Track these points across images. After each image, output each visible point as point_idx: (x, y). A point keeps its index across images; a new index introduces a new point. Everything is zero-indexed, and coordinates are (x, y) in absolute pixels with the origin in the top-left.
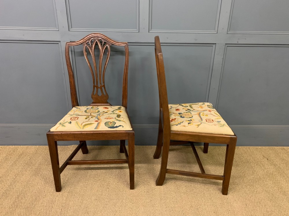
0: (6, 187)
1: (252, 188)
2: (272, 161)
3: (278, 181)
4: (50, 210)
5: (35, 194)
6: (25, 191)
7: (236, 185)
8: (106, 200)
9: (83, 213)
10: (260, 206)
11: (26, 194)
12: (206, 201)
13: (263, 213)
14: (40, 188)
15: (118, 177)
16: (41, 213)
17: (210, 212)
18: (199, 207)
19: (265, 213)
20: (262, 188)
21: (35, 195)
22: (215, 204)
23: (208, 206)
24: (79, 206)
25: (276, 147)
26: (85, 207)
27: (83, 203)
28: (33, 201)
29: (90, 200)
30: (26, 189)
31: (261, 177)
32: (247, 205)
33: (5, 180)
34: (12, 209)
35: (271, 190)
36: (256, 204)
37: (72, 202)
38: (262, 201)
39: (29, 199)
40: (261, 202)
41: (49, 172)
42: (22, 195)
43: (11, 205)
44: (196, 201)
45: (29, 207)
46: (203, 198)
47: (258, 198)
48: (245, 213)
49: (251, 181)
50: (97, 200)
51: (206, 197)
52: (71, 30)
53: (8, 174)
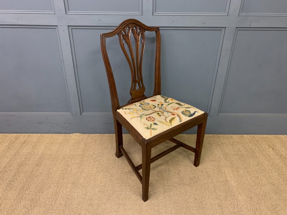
0: (10, 178)
1: (257, 180)
2: (278, 151)
3: (283, 172)
4: (55, 202)
5: (39, 185)
6: (29, 182)
7: (241, 177)
8: (110, 192)
9: (88, 206)
10: (265, 199)
11: (31, 185)
12: (210, 194)
13: (268, 206)
14: (43, 179)
15: (121, 167)
16: (46, 205)
17: (215, 205)
18: (203, 200)
19: (270, 207)
20: (267, 180)
21: (39, 186)
22: (219, 197)
23: (213, 199)
24: (84, 198)
25: (281, 136)
26: (89, 199)
27: (87, 195)
28: (38, 193)
29: (94, 191)
30: (30, 180)
31: (266, 168)
32: (251, 198)
33: (9, 170)
34: (17, 201)
35: (277, 182)
36: (260, 197)
37: (76, 194)
38: (267, 194)
39: (34, 190)
40: (266, 195)
41: (51, 162)
42: (26, 187)
43: (16, 197)
44: (200, 193)
45: (33, 198)
46: (207, 191)
47: (263, 190)
48: (249, 206)
49: (255, 172)
50: (100, 191)
51: (210, 189)
52: (68, 13)
53: (12, 164)
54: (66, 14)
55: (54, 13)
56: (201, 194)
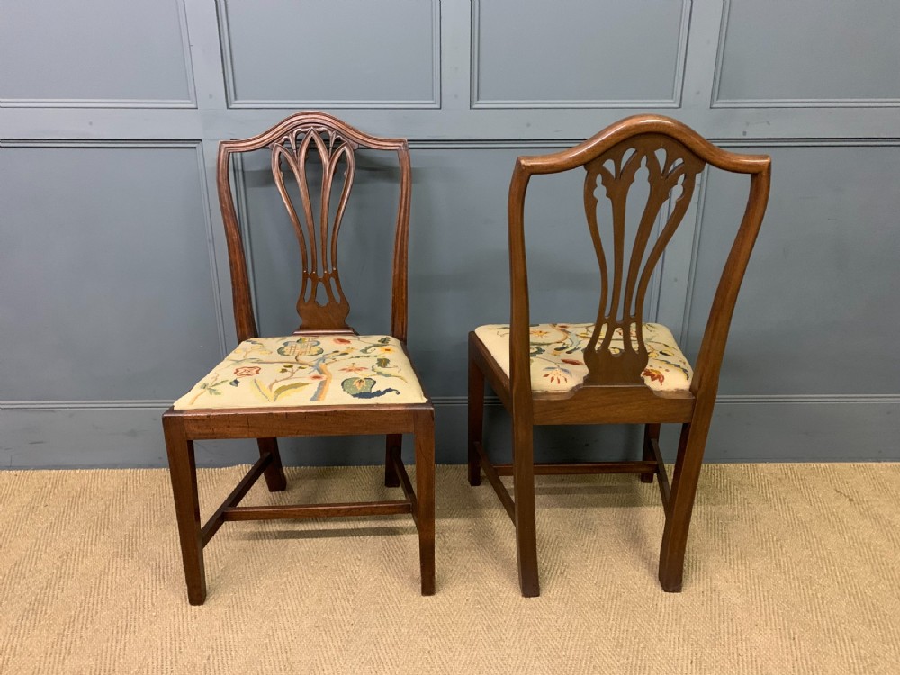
0: (33, 593)
1: (807, 587)
2: (865, 506)
3: (888, 565)
4: (174, 659)
5: (125, 611)
6: (93, 604)
7: (756, 580)
8: (347, 627)
9: (278, 669)
10: (838, 641)
11: (97, 613)
12: (665, 629)
13: (848, 662)
14: (138, 594)
15: (383, 558)
16: (145, 669)
17: (680, 661)
18: (642, 645)
19: (854, 663)
20: (839, 588)
21: (125, 614)
22: (692, 636)
23: (672, 643)
24: (265, 647)
25: (874, 464)
26: (283, 650)
27: (276, 637)
28: (120, 634)
29: (297, 628)
30: (96, 599)
31: (834, 555)
32: (794, 639)
33: (30, 570)
34: (52, 659)
35: (870, 593)
36: (823, 636)
37: (241, 635)
38: (843, 626)
39: (107, 626)
40: (839, 629)
41: (165, 546)
42: (83, 617)
43: (50, 647)
44: (633, 627)
45: (105, 650)
46: (652, 620)
47: (828, 616)
48: (789, 662)
49: (801, 565)
50: (317, 627)
51: (662, 614)
52: (233, 106)
53: (39, 553)
54: (228, 108)
55: (193, 106)
56: (636, 628)
